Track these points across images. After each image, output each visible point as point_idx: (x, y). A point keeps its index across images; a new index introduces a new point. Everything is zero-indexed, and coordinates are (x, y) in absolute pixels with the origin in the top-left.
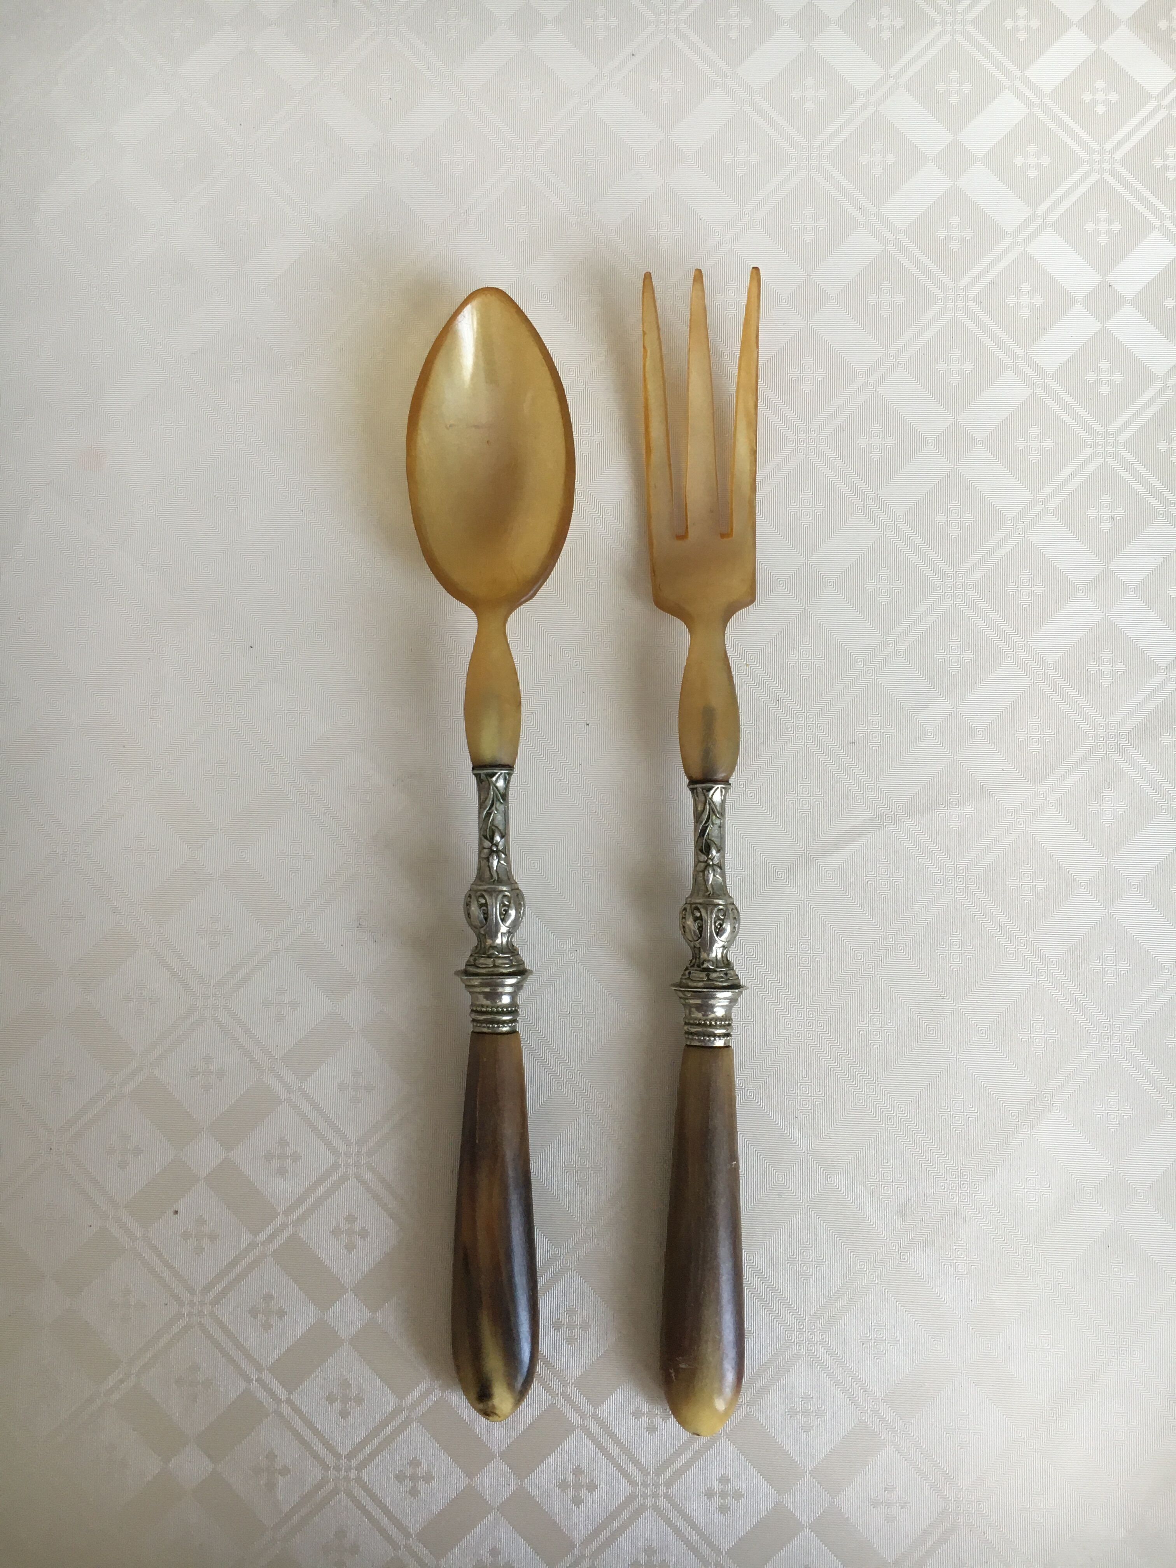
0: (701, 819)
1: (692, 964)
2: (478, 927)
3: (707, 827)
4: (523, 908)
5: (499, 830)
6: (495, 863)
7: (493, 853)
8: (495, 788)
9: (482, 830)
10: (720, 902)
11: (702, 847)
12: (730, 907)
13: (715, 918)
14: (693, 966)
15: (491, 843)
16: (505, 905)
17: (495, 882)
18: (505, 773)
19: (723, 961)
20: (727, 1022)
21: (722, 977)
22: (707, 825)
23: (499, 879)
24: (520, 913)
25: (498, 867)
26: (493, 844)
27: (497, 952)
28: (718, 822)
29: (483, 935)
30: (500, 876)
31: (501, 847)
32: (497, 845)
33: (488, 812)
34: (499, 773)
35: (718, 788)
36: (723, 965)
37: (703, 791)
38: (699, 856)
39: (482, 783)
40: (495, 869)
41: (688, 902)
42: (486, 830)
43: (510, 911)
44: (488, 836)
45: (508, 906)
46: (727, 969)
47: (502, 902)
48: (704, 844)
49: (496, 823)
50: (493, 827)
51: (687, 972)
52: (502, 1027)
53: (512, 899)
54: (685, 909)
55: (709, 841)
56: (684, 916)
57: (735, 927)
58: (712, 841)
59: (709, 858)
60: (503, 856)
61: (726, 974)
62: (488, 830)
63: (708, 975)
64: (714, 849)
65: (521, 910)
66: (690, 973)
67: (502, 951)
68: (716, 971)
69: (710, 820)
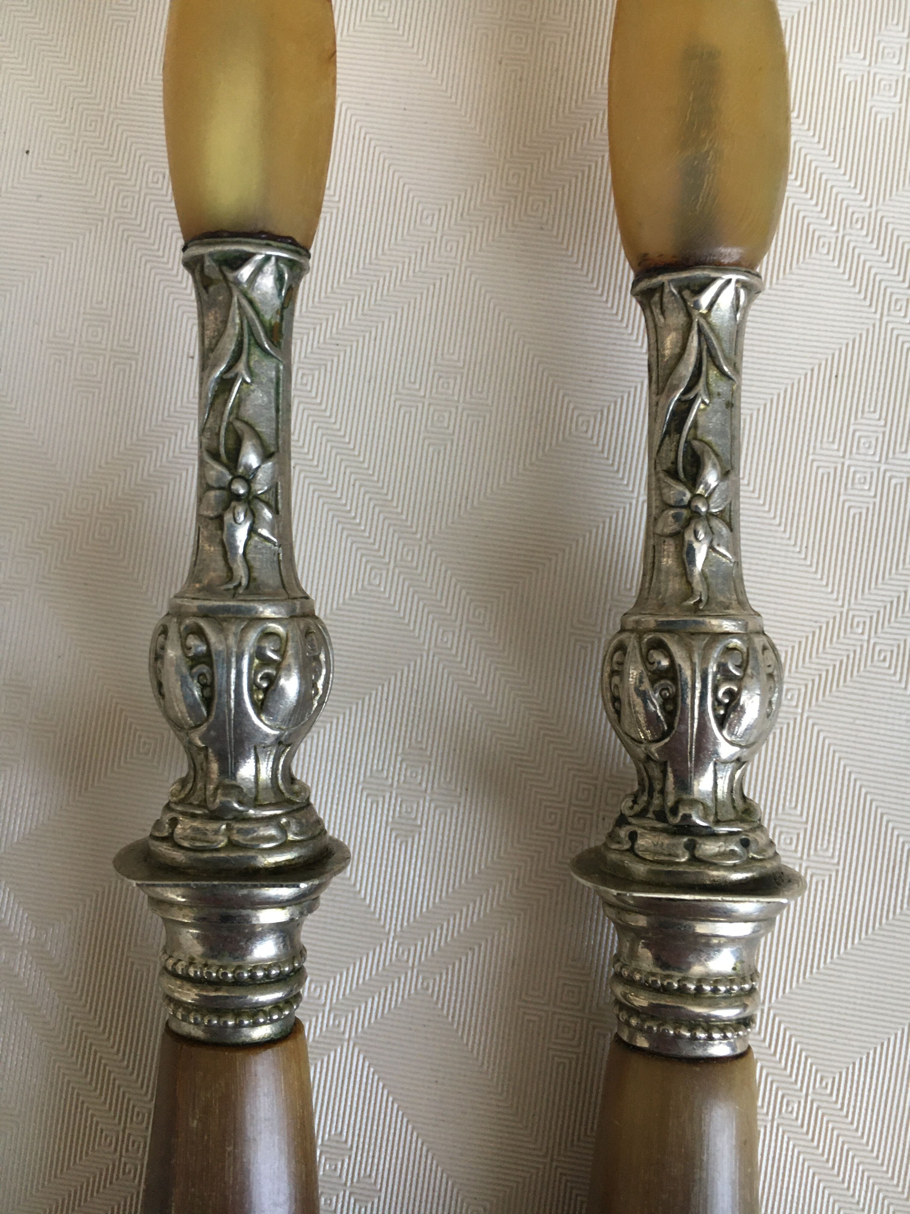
0: (673, 380)
1: (637, 808)
2: (186, 727)
3: (692, 401)
4: (324, 672)
5: (258, 436)
6: (241, 534)
7: (233, 504)
8: (245, 302)
9: (208, 434)
10: (728, 626)
11: (675, 462)
12: (759, 641)
13: (715, 675)
14: (642, 814)
15: (231, 474)
16: (266, 662)
17: (241, 591)
18: (278, 258)
19: (733, 800)
20: (747, 986)
21: (733, 853)
22: (691, 396)
23: (252, 585)
24: (314, 685)
25: (250, 548)
26: (236, 477)
27: (240, 803)
28: (720, 386)
29: (200, 749)
30: (255, 574)
31: (261, 487)
32: (248, 478)
33: (225, 377)
34: (259, 257)
35: (729, 281)
36: (732, 817)
37: (680, 292)
38: (665, 491)
39: (206, 288)
40: (241, 551)
41: (629, 626)
42: (218, 434)
43: (282, 682)
44: (222, 450)
45: (278, 665)
46: (747, 827)
47: (259, 653)
48: (681, 454)
49: (249, 411)
50: (238, 424)
51: (623, 833)
52: (249, 1026)
53: (290, 644)
54: (621, 647)
55: (696, 443)
56: (616, 668)
57: (770, 703)
58: (707, 444)
59: (695, 496)
60: (267, 514)
61: (745, 844)
62: (223, 432)
63: (691, 847)
64: (714, 465)
65: (318, 677)
66: (633, 837)
67: (256, 799)
68: (715, 836)
69: (702, 380)
